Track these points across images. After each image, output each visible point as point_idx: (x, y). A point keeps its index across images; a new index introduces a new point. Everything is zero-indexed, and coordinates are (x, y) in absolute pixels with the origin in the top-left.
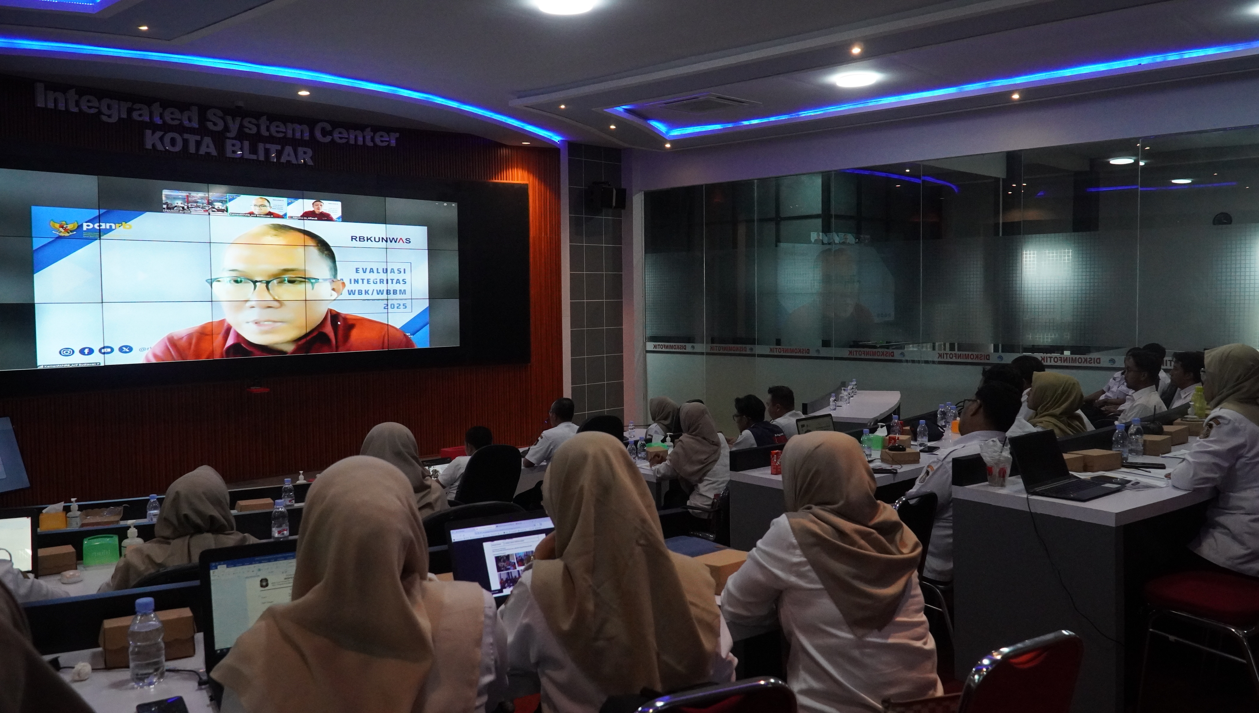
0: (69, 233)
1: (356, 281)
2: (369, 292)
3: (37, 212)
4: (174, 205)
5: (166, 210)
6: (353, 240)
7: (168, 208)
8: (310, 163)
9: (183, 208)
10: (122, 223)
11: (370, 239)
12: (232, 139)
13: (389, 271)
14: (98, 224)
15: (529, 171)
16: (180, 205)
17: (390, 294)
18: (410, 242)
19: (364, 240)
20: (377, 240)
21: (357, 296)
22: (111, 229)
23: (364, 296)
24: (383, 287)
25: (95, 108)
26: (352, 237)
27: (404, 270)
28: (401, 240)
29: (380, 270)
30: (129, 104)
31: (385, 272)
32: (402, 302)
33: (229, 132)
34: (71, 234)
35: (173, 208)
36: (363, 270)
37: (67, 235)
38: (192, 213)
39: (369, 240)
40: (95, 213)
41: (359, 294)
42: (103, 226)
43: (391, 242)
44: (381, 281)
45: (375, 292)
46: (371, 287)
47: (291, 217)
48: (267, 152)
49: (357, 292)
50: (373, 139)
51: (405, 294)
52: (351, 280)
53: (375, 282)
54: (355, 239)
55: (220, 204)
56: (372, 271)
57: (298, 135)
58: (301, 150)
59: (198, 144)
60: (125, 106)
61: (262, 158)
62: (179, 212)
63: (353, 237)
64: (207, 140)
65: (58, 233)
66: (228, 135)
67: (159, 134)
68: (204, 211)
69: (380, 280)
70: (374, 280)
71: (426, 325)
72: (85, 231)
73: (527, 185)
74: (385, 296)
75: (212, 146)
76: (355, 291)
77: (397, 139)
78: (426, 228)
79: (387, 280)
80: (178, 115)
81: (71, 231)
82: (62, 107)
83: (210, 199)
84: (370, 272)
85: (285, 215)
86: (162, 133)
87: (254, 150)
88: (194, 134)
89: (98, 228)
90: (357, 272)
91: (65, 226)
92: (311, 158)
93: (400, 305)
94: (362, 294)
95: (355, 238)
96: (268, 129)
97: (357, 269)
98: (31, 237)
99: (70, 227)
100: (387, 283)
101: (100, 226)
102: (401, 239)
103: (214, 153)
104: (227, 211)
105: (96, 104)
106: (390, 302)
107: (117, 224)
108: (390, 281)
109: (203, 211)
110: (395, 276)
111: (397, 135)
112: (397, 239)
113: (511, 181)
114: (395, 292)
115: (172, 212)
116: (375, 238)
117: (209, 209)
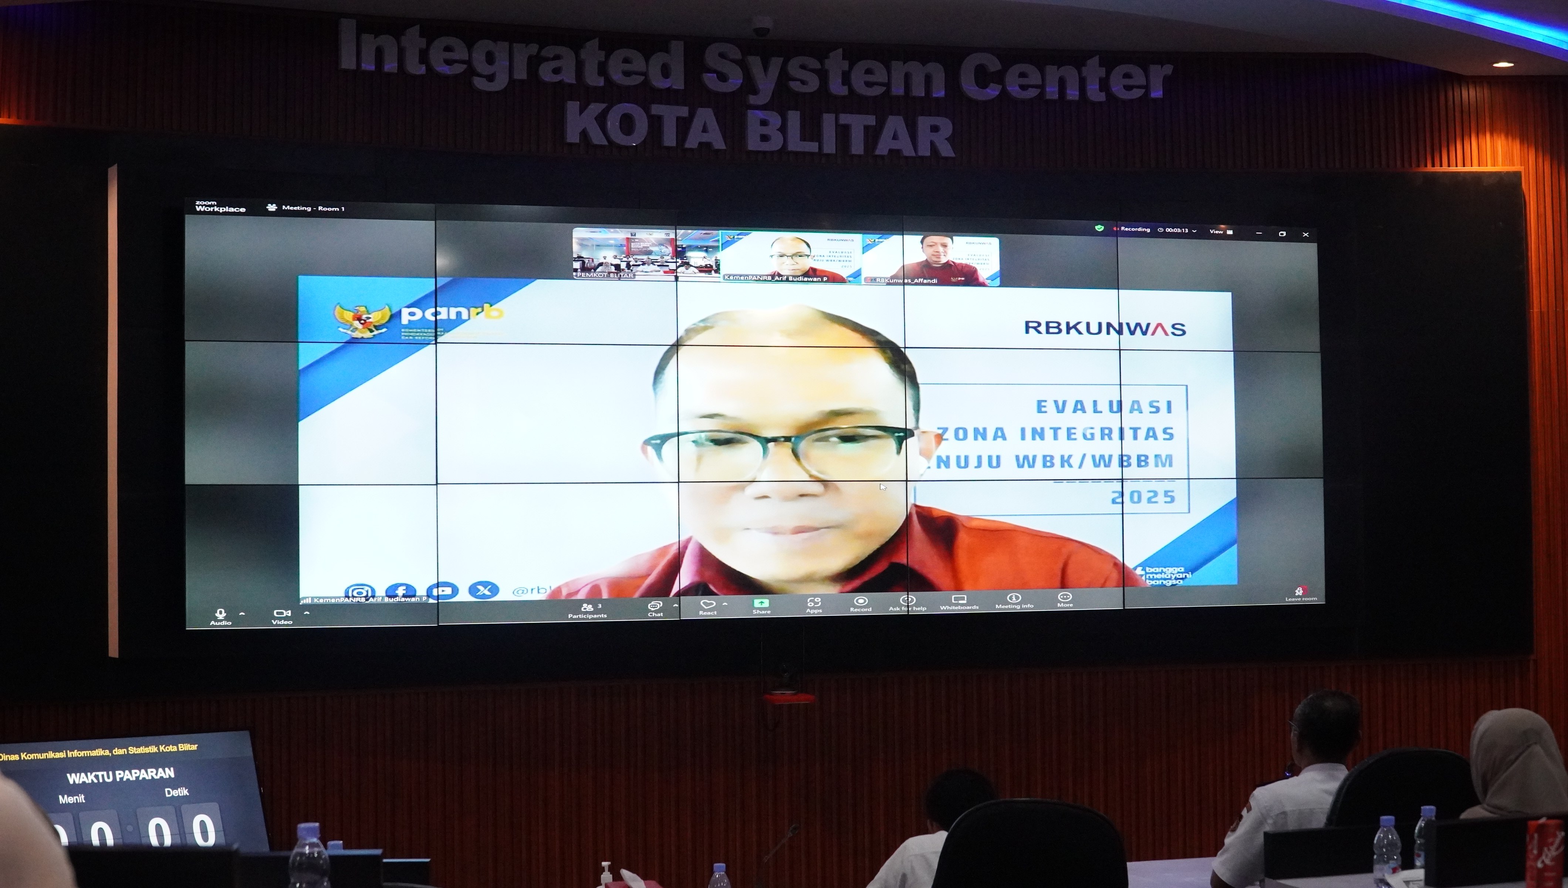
0: (371, 331)
1: (1038, 434)
2: (1071, 461)
3: (309, 286)
4: (596, 262)
5: (579, 274)
6: (1031, 330)
7: (584, 269)
8: (946, 150)
9: (617, 267)
10: (483, 307)
11: (1075, 327)
12: (764, 108)
13: (1126, 407)
14: (433, 310)
15: (1524, 139)
16: (611, 260)
17: (1129, 465)
18: (1184, 333)
19: (1060, 331)
20: (1094, 328)
21: (1039, 471)
22: (459, 321)
23: (1057, 472)
24: (1112, 448)
25: (462, 62)
26: (1027, 323)
27: (1169, 403)
28: (1159, 329)
29: (1103, 406)
30: (534, 48)
31: (1115, 409)
32: (1160, 487)
33: (755, 92)
34: (376, 332)
35: (595, 268)
36: (1057, 407)
37: (368, 335)
38: (637, 278)
39: (1073, 331)
40: (427, 285)
41: (1045, 466)
42: (443, 313)
43: (1132, 333)
44: (1106, 433)
45: (1088, 461)
46: (1077, 448)
47: (873, 280)
48: (843, 132)
49: (1039, 462)
50: (1104, 85)
51: (1171, 465)
52: (1023, 430)
53: (1089, 436)
54: (1035, 328)
55: (703, 254)
56: (1079, 406)
57: (918, 91)
58: (924, 123)
59: (684, 125)
60: (523, 53)
61: (830, 147)
62: (608, 276)
63: (1031, 325)
64: (705, 116)
65: (349, 332)
66: (752, 99)
67: (595, 108)
68: (665, 272)
69: (1102, 429)
70: (1085, 429)
71: (1230, 545)
72: (405, 327)
73: (1517, 175)
74: (1115, 471)
75: (713, 124)
76: (1034, 457)
77: (1167, 80)
78: (1228, 296)
79: (1121, 429)
80: (638, 63)
81: (377, 328)
82: (390, 66)
83: (678, 243)
84: (1075, 411)
85: (857, 275)
86: (603, 106)
87: (811, 131)
88: (677, 103)
89: (433, 319)
90: (1040, 411)
91: (364, 317)
92: (951, 140)
93: (1156, 494)
94: (1052, 465)
95: (1036, 325)
96: (846, 79)
97: (1039, 402)
98: (295, 341)
99: (375, 318)
100: (1122, 438)
101: (436, 314)
102: (1159, 325)
103: (719, 144)
104: (717, 271)
105: (461, 53)
106: (1129, 487)
107: (472, 309)
108: (1128, 434)
109: (662, 273)
110: (1144, 421)
111: (1168, 69)
112: (1148, 325)
113: (1476, 168)
114: (1142, 461)
115: (592, 279)
116: (1088, 324)
117: (677, 267)
